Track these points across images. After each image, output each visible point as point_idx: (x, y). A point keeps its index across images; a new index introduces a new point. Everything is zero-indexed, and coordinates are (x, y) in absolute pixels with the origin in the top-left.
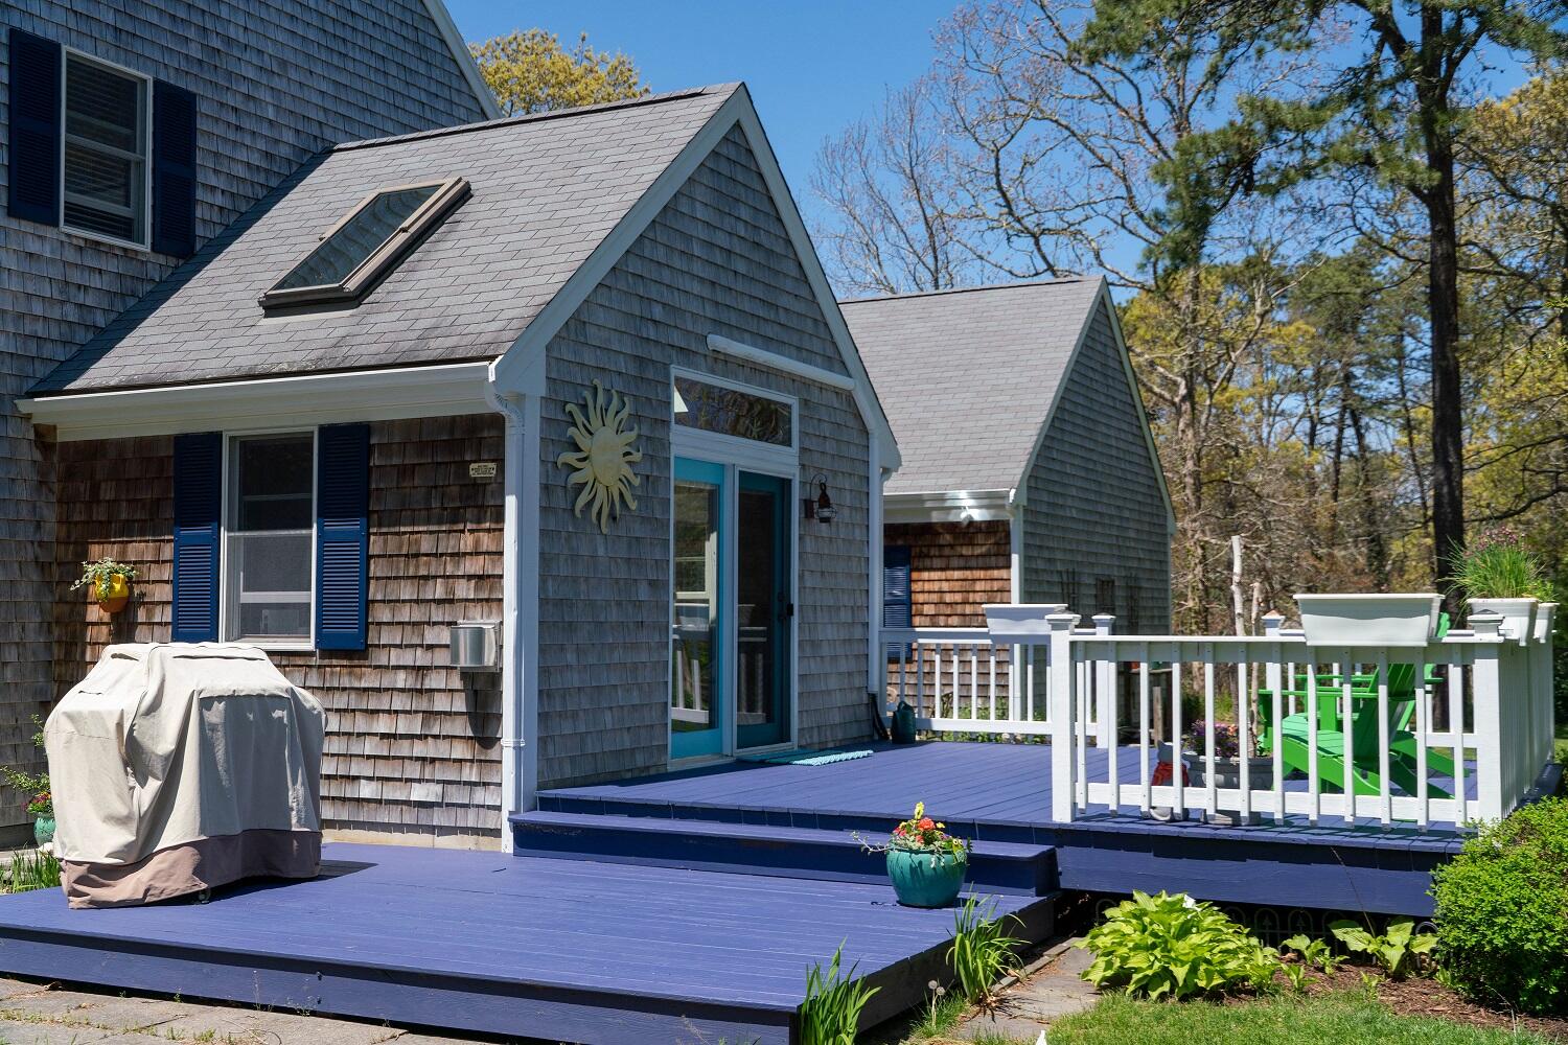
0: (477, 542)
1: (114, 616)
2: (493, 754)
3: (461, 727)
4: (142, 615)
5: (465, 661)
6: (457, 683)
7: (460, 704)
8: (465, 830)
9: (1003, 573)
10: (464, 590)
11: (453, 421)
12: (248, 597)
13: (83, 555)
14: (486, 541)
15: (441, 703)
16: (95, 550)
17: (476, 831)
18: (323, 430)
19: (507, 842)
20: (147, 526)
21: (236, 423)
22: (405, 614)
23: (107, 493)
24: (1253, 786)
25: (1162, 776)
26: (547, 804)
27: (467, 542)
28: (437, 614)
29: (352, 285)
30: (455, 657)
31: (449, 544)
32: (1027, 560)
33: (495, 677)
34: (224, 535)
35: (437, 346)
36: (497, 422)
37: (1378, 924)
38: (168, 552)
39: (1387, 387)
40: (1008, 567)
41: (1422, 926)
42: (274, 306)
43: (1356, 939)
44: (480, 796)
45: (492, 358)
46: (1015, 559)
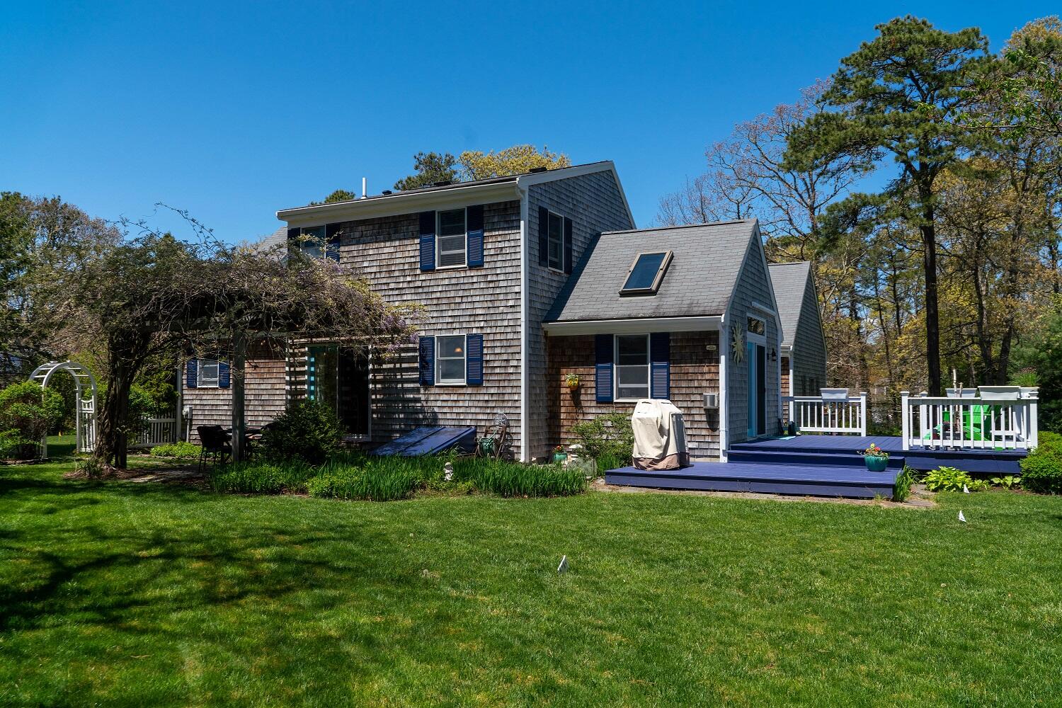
0: (710, 370)
1: (571, 391)
2: (716, 433)
3: (705, 425)
4: (583, 391)
5: (709, 405)
6: (703, 412)
7: (704, 418)
8: (706, 456)
9: (786, 377)
10: (704, 384)
11: (701, 333)
12: (621, 386)
13: (559, 374)
14: (713, 369)
15: (697, 418)
16: (564, 371)
17: (710, 456)
18: (652, 334)
19: (724, 459)
20: (585, 362)
21: (618, 332)
22: (684, 391)
23: (569, 352)
24: (954, 439)
25: (936, 436)
26: (733, 448)
27: (706, 369)
28: (695, 391)
29: (654, 287)
30: (705, 404)
31: (700, 370)
32: (794, 372)
33: (717, 411)
34: (615, 366)
35: (696, 310)
36: (717, 333)
37: (1002, 475)
38: (594, 371)
39: (870, 292)
40: (788, 374)
41: (1015, 475)
42: (623, 294)
43: (996, 480)
44: (712, 446)
45: (721, 315)
46: (791, 371)
